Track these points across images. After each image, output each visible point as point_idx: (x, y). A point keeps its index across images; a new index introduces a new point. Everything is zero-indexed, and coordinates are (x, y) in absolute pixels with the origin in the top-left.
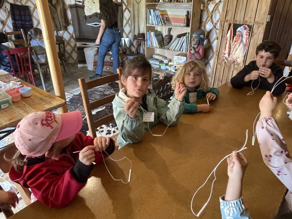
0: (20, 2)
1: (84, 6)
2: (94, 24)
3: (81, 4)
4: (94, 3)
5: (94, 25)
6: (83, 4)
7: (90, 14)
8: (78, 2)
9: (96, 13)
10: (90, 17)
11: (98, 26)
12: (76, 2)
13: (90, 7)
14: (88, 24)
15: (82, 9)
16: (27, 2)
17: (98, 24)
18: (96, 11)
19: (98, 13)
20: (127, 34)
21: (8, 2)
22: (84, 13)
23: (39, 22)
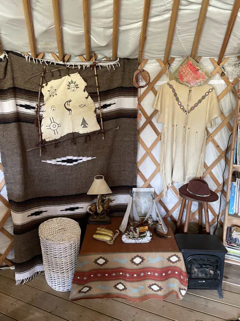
1: (41, 118)
2: (65, 159)
4: (69, 110)
5: (63, 161)
6: (37, 112)
7: (57, 137)
8: (24, 108)
9: (73, 134)
10: (56, 143)
11: (75, 163)
12: (17, 108)
13: (57, 121)
14: (49, 162)
17: (76, 161)
19: (78, 133)
20: (147, 178)
22: (39, 134)
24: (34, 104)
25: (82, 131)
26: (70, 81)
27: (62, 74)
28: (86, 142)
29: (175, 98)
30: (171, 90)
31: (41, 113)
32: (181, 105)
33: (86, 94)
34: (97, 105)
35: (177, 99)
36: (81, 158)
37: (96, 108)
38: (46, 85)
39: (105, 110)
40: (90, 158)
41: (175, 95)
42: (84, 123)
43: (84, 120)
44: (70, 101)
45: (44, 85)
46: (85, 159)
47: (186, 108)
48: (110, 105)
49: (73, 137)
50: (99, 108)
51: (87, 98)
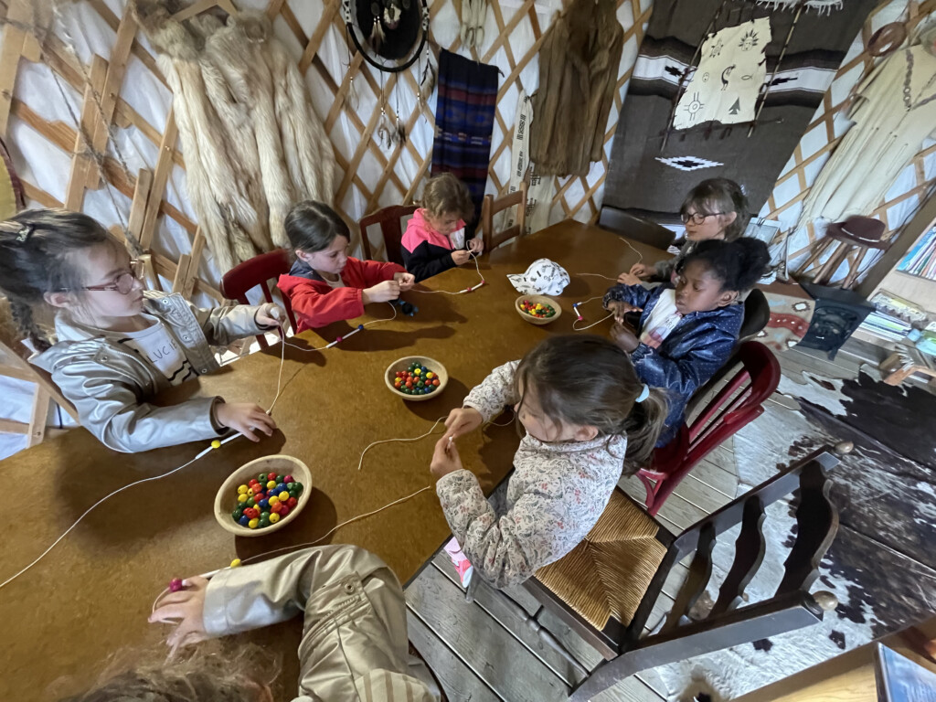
1: (683, 91)
2: (682, 159)
3: (675, 79)
4: (725, 82)
5: (679, 163)
6: (682, 81)
7: (691, 125)
8: (669, 73)
9: (711, 122)
10: (684, 134)
11: (694, 168)
12: (662, 72)
13: (702, 99)
14: (664, 160)
15: (669, 103)
16: (493, 49)
17: (696, 164)
18: (716, 116)
19: (718, 122)
20: (777, 207)
21: (434, 45)
22: (671, 117)
23: (508, 141)
24: (682, 68)
25: (726, 119)
26: (749, 32)
27: (743, 18)
28: (722, 137)
29: (904, 79)
30: (907, 64)
31: (685, 83)
32: (907, 94)
33: (763, 56)
34: (768, 79)
35: (907, 83)
36: (704, 161)
37: (764, 84)
38: (713, 36)
39: (773, 89)
40: (715, 164)
41: (909, 74)
42: (736, 107)
43: (737, 102)
44: (733, 68)
45: (710, 35)
46: (708, 164)
47: (912, 101)
48: (785, 80)
49: (709, 128)
50: (768, 85)
51: (760, 64)
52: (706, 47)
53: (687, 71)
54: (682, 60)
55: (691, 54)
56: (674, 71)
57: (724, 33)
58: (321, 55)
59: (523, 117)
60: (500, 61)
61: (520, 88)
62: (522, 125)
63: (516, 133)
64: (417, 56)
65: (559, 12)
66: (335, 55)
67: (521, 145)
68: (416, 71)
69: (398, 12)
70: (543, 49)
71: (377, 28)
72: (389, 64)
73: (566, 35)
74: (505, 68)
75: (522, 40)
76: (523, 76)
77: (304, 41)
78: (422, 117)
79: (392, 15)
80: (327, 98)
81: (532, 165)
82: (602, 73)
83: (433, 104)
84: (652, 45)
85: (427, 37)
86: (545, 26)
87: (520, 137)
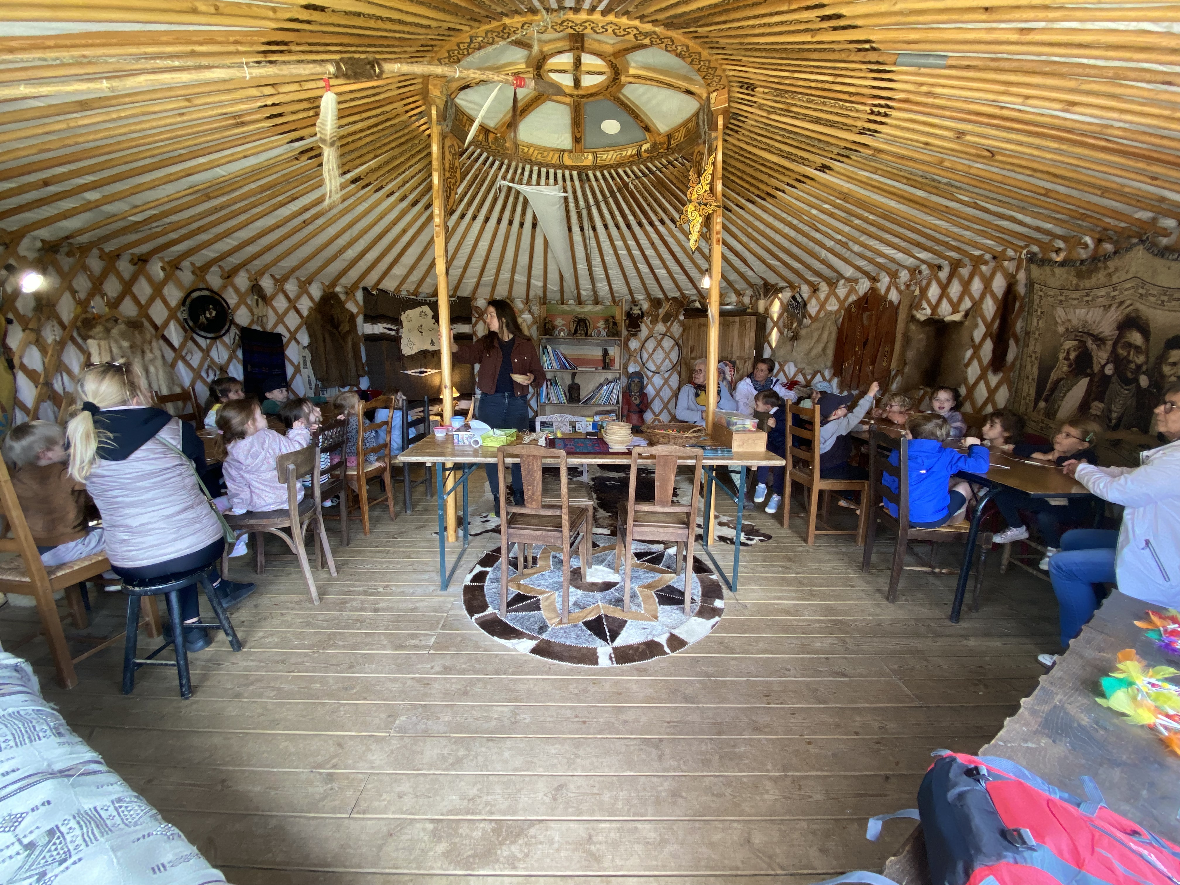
0: (262, 326)
1: (400, 337)
2: (416, 370)
3: (393, 333)
4: (421, 332)
5: (416, 372)
6: (397, 333)
7: (413, 353)
8: (388, 330)
9: (425, 351)
10: (412, 358)
12: (383, 330)
13: (413, 340)
14: (406, 372)
15: (395, 343)
16: (276, 325)
18: (423, 347)
21: (237, 326)
22: (400, 350)
23: (297, 370)
24: (394, 328)
25: (431, 348)
26: (421, 311)
27: (414, 306)
31: (400, 334)
36: (430, 370)
38: (404, 314)
42: (433, 343)
43: (432, 341)
44: (421, 326)
45: (402, 313)
46: (433, 371)
52: (403, 317)
53: (398, 330)
54: (393, 324)
55: (397, 321)
56: (391, 329)
57: (409, 312)
58: (166, 333)
59: (304, 357)
60: (280, 329)
61: (298, 342)
62: (305, 362)
63: (302, 366)
64: (228, 331)
65: (311, 308)
66: (175, 334)
67: (308, 372)
68: (226, 339)
69: (214, 313)
70: (308, 323)
71: (202, 319)
72: (210, 335)
73: (319, 317)
74: (286, 335)
75: (293, 321)
76: (298, 336)
77: (156, 327)
78: (234, 361)
79: (211, 314)
80: (170, 355)
81: (319, 383)
82: (348, 332)
83: (240, 354)
84: (370, 318)
85: (232, 322)
86: (305, 313)
87: (305, 368)
